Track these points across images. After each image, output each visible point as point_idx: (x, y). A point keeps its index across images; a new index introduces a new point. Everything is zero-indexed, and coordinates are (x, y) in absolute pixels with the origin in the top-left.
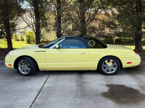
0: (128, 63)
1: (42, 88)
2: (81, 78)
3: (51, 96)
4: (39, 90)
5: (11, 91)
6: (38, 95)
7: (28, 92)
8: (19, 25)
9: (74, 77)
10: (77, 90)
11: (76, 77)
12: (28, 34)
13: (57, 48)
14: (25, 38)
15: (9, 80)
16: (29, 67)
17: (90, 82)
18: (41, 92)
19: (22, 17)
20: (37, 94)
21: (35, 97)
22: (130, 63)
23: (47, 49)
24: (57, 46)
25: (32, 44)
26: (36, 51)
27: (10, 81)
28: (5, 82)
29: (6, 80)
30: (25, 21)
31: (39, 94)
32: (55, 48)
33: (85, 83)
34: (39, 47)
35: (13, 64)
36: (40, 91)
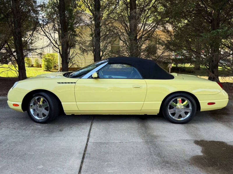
0: (209, 104)
1: (86, 148)
2: (146, 129)
3: (107, 165)
4: (83, 152)
5: (33, 153)
6: (82, 162)
7: (63, 155)
8: (36, 43)
9: (133, 126)
10: (148, 151)
11: (137, 126)
12: (47, 58)
13: (95, 78)
14: (43, 63)
15: (26, 132)
16: (46, 109)
17: (165, 136)
18: (86, 155)
19: (43, 29)
20: (80, 161)
21: (79, 166)
23: (77, 79)
24: (95, 75)
25: (52, 72)
26: (60, 83)
27: (28, 132)
28: (19, 135)
29: (20, 132)
30: (46, 36)
31: (85, 160)
32: (91, 77)
33: (156, 137)
34: (64, 75)
35: (20, 104)
36: (84, 154)
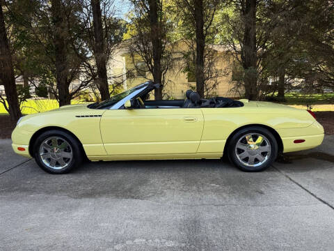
0: (296, 142)
13: (129, 108)
22: (302, 141)
23: (104, 110)
24: (128, 104)
26: (79, 117)
32: (123, 107)
35: (26, 147)
